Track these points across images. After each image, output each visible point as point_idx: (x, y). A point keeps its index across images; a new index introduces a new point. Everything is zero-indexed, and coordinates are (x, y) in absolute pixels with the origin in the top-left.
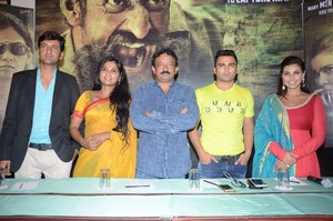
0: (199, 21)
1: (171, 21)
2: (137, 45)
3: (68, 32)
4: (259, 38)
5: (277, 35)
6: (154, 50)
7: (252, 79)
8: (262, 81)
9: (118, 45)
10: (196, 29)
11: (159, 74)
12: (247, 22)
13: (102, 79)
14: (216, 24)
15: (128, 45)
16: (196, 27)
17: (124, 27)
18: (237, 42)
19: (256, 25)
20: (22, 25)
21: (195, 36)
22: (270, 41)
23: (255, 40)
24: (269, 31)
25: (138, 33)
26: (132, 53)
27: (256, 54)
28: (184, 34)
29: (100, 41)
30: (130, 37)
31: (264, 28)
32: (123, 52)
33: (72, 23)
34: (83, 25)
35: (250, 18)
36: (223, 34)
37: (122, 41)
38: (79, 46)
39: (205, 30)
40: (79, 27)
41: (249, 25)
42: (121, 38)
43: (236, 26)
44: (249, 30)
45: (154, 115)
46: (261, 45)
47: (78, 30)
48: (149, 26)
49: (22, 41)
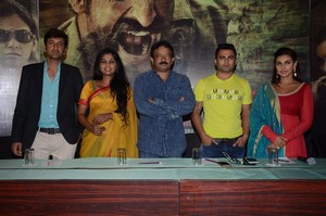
0: (204, 8)
1: (176, 9)
2: (143, 34)
3: (73, 19)
4: (263, 25)
5: (282, 22)
6: (159, 38)
7: (255, 67)
8: (265, 68)
9: (123, 33)
10: (200, 17)
11: (157, 64)
12: (252, 9)
13: (103, 70)
14: (221, 11)
15: (133, 33)
16: (200, 15)
17: (129, 15)
18: (241, 30)
19: (261, 12)
20: (26, 12)
21: (200, 25)
22: (275, 28)
23: (259, 28)
24: (275, 18)
25: (143, 21)
26: (137, 41)
27: (261, 42)
28: (189, 22)
29: (106, 29)
30: (135, 25)
31: (269, 15)
32: (128, 40)
33: (77, 10)
34: (87, 12)
35: (255, 4)
36: (227, 22)
37: (128, 29)
38: (85, 34)
39: (209, 18)
40: (84, 15)
41: (254, 12)
42: (126, 26)
43: (240, 13)
44: (253, 18)
45: (157, 102)
46: (266, 32)
47: (82, 18)
48: (154, 14)
49: (27, 28)
